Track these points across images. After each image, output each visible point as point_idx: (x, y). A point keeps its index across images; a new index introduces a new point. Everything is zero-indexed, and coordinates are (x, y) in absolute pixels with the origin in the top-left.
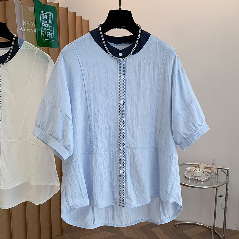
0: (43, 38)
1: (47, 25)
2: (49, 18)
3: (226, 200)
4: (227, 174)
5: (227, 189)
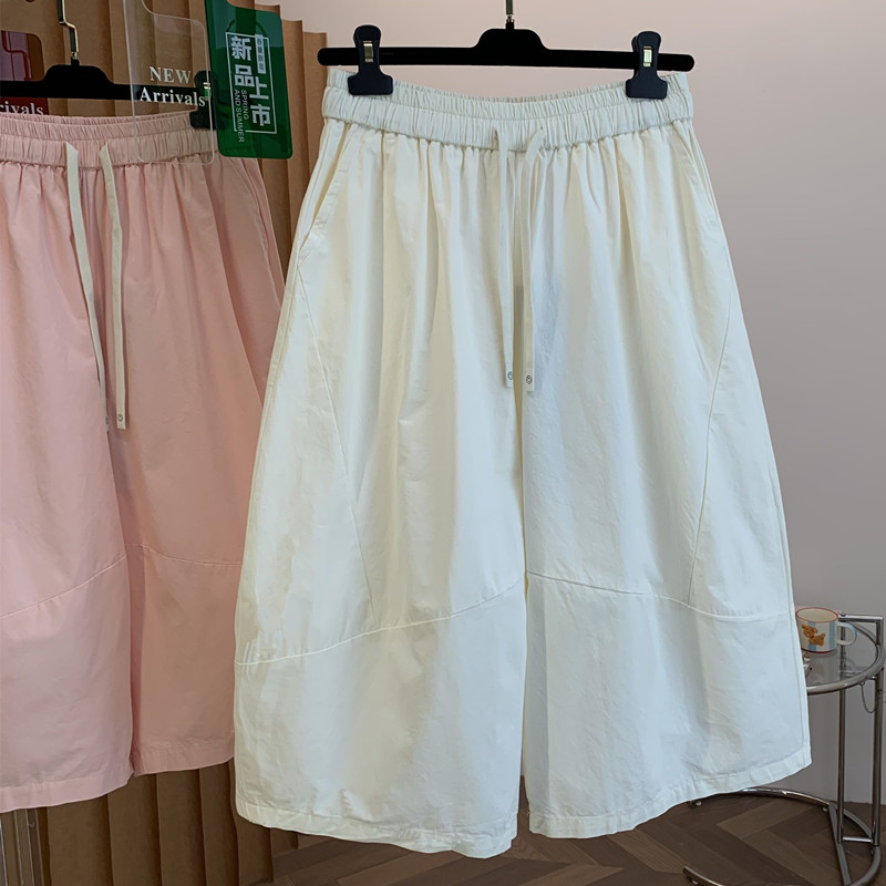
0: (238, 129)
1: (252, 78)
2: (258, 54)
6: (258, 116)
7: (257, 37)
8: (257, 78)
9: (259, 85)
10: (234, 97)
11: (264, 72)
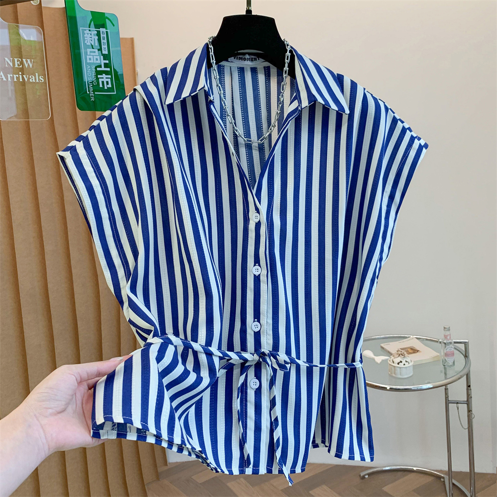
0: (90, 92)
1: (98, 57)
2: (102, 41)
3: (469, 411)
4: (464, 354)
5: (469, 386)
6: (103, 82)
7: (101, 30)
8: (102, 57)
9: (103, 62)
10: (87, 70)
11: (107, 53)
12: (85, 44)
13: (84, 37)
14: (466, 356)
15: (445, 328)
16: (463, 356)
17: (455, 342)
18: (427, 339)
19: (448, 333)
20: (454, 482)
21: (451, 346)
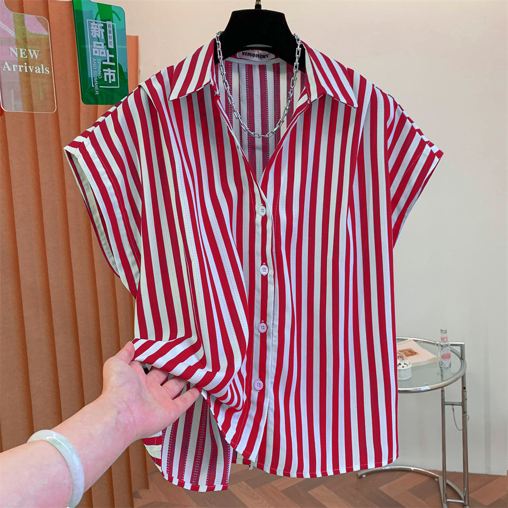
0: (95, 85)
1: (104, 51)
2: (108, 35)
3: (464, 412)
4: (460, 356)
5: (465, 388)
6: (108, 76)
7: (108, 23)
8: (108, 51)
9: (109, 56)
10: (92, 63)
11: (112, 47)
12: (91, 36)
13: (90, 30)
14: (462, 358)
15: (442, 331)
16: (459, 359)
17: (452, 345)
18: (424, 342)
19: (445, 335)
20: (448, 482)
21: (448, 348)
